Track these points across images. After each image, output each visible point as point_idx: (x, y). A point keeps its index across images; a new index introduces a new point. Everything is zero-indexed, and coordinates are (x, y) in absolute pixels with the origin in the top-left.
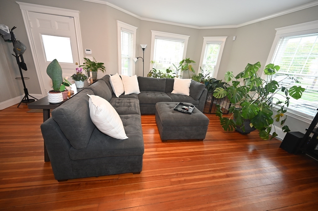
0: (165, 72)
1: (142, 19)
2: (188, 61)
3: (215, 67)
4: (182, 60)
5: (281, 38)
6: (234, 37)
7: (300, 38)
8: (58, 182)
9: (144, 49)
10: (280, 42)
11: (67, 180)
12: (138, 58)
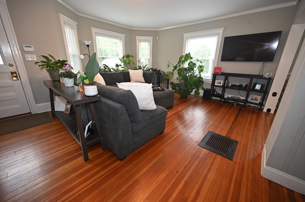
0: (115, 67)
1: (79, 14)
2: (128, 56)
3: (149, 60)
4: (123, 56)
5: (187, 39)
6: (158, 37)
7: (195, 40)
8: (121, 162)
9: (88, 46)
10: (187, 42)
11: (126, 157)
12: (84, 55)
